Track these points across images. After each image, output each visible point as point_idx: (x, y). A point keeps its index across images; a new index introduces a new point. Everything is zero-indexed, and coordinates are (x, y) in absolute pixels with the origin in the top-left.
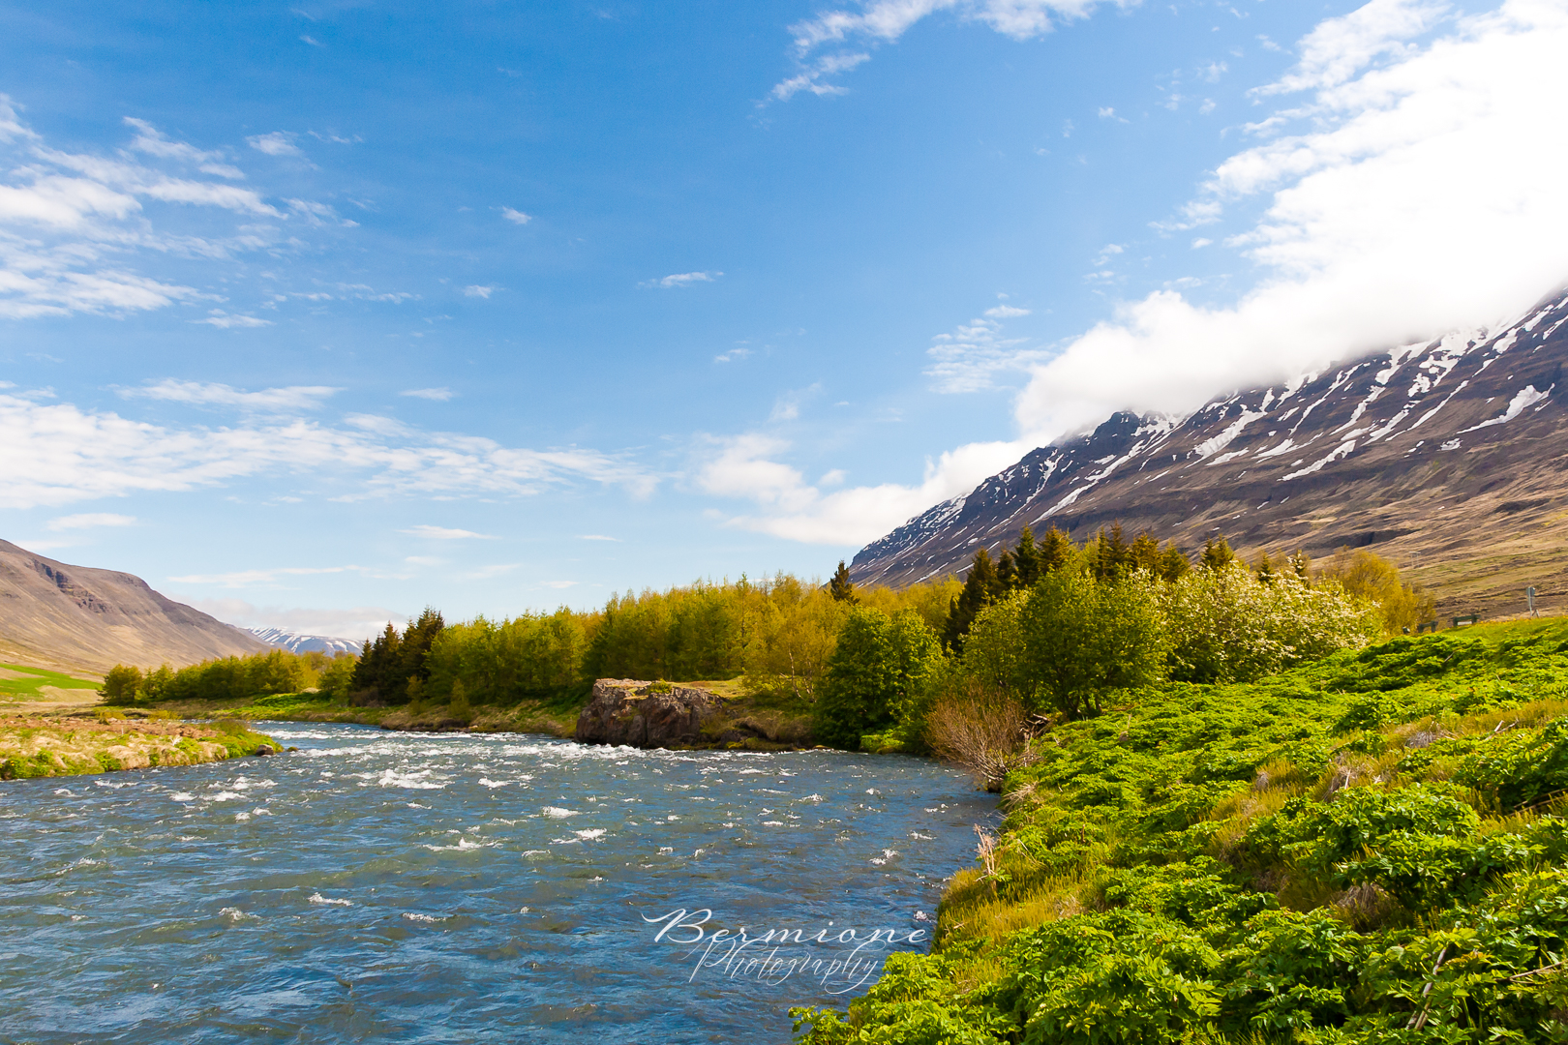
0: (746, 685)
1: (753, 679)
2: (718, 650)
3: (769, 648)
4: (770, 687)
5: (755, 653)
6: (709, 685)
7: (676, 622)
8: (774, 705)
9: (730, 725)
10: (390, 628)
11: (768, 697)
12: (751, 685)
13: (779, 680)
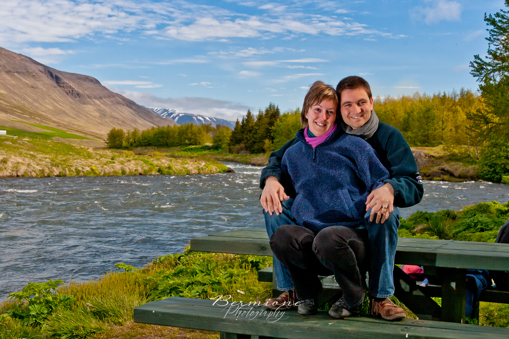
0: (444, 149)
1: (448, 147)
2: (429, 132)
3: (457, 132)
4: (456, 151)
5: (449, 134)
6: (425, 149)
7: (406, 116)
8: (458, 160)
9: (436, 169)
10: (249, 113)
11: (455, 156)
12: (447, 150)
13: (461, 148)
